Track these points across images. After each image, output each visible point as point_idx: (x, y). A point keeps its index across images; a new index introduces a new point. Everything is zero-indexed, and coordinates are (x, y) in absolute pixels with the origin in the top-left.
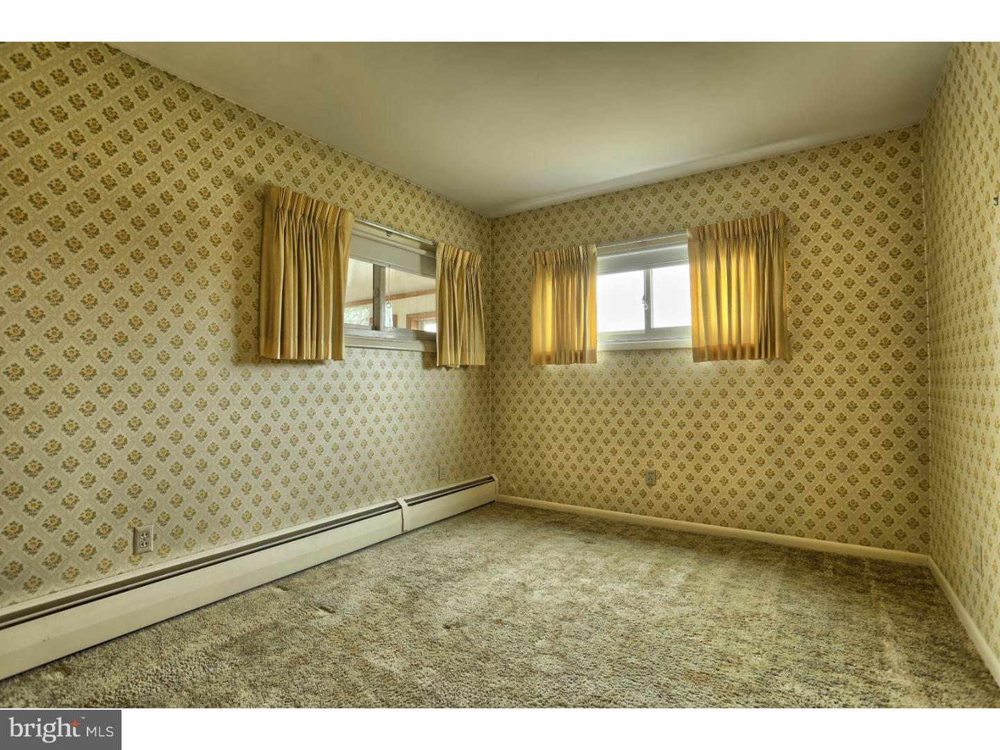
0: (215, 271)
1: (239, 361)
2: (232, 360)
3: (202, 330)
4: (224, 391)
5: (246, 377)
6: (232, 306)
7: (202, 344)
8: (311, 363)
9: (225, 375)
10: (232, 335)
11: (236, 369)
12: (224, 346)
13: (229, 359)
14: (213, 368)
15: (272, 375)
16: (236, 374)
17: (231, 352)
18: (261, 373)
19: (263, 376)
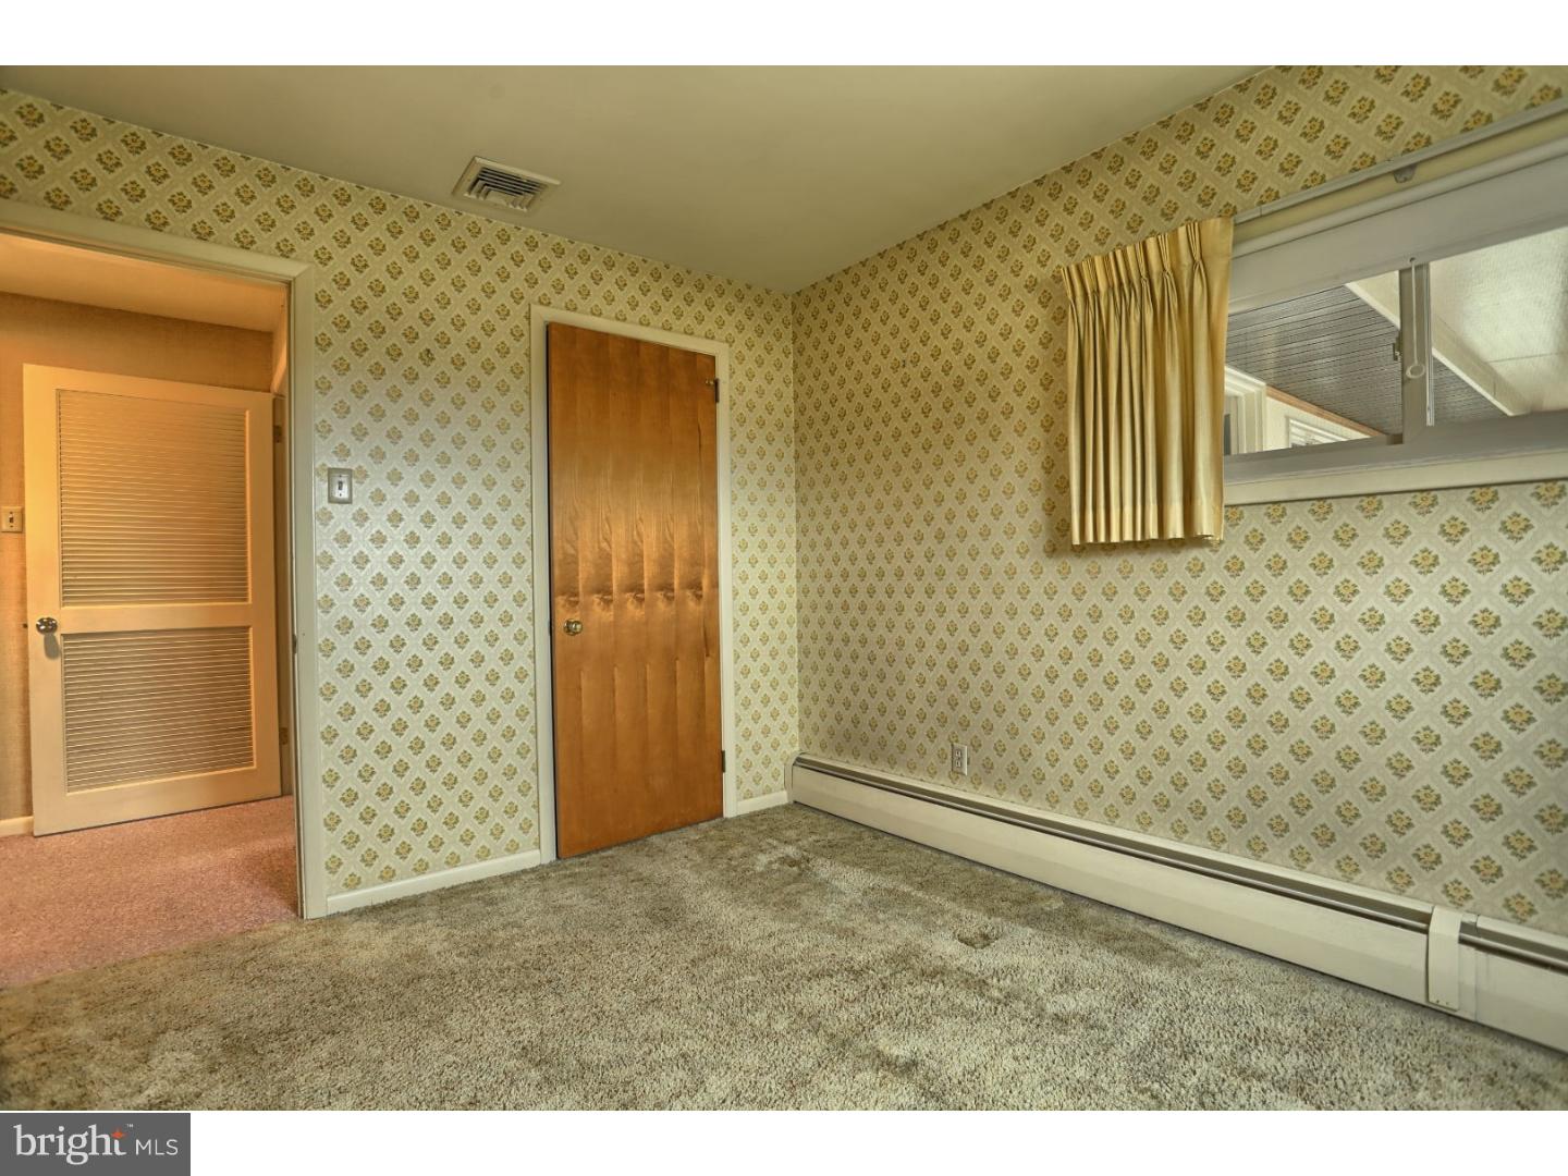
0: (1020, 430)
1: (1054, 550)
2: (1045, 551)
3: (1010, 516)
4: (1037, 595)
5: (1065, 574)
6: (1043, 472)
7: (1010, 532)
8: (1176, 545)
9: (1037, 572)
10: (1043, 513)
11: (1051, 562)
12: (1035, 532)
13: (1041, 548)
14: (1023, 562)
15: (1103, 568)
16: (1051, 568)
17: (1042, 540)
18: (1085, 567)
19: (1089, 572)
